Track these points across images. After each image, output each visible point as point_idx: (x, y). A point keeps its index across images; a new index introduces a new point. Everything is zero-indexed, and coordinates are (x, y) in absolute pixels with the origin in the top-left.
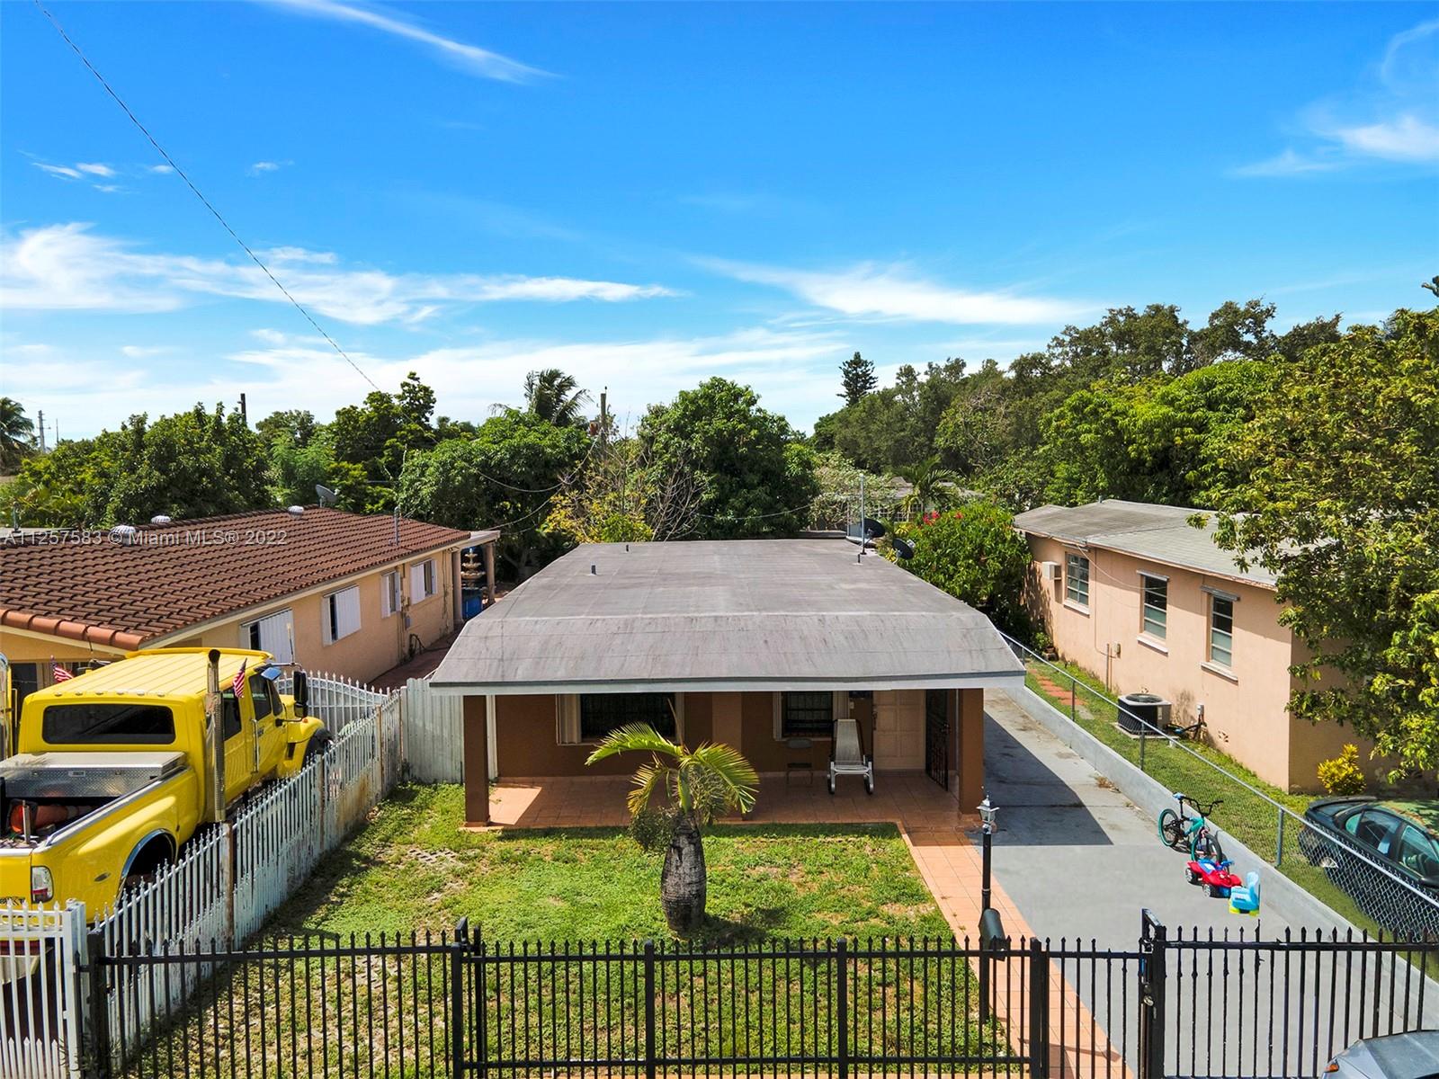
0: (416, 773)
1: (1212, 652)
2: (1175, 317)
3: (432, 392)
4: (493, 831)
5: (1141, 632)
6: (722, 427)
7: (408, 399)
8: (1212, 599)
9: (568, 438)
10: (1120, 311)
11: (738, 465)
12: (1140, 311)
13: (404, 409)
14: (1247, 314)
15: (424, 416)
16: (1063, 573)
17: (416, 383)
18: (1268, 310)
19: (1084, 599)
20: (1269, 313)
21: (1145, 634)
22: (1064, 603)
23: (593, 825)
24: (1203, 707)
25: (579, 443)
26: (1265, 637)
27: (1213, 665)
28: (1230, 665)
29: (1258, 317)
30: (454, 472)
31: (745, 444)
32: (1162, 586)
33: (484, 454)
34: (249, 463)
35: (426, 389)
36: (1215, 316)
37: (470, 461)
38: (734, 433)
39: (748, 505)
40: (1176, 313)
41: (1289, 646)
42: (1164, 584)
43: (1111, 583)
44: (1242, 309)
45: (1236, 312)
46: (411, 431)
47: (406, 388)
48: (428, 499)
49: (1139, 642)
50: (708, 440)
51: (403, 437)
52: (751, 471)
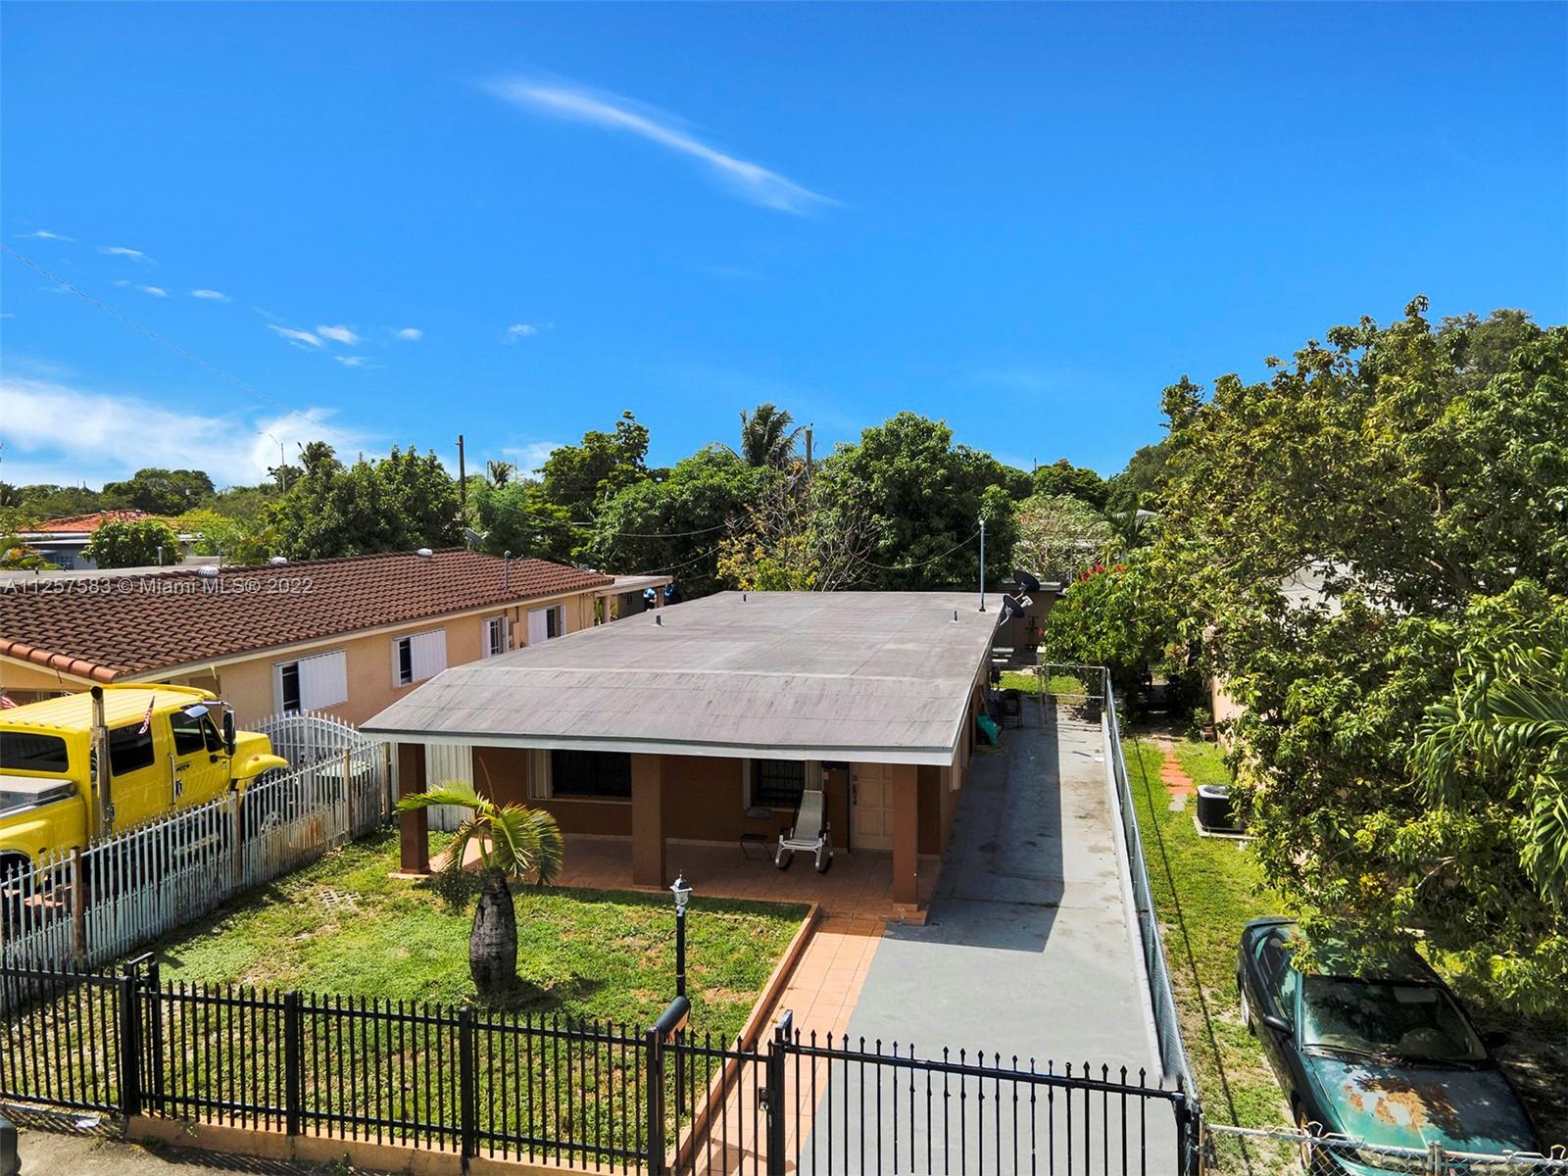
6: (905, 467)
7: (623, 439)
11: (924, 509)
13: (619, 449)
15: (638, 456)
17: (631, 423)
30: (635, 514)
31: (930, 486)
33: (669, 496)
35: (639, 429)
37: (653, 503)
38: (919, 473)
39: (931, 551)
47: (622, 428)
50: (888, 481)
52: (939, 514)
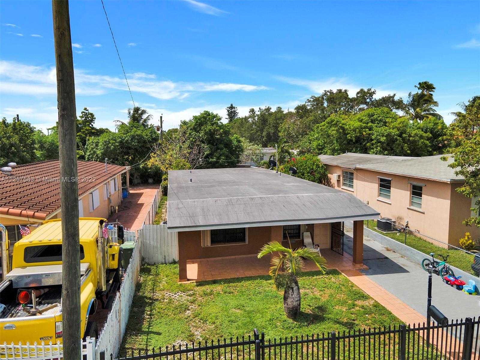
0: (147, 261)
1: (412, 203)
2: (347, 93)
3: (94, 115)
4: (193, 283)
5: (378, 197)
6: (210, 128)
7: (84, 118)
8: (412, 185)
9: (151, 132)
10: (328, 91)
12: (335, 91)
13: (83, 121)
14: (368, 93)
15: (91, 124)
16: (341, 178)
17: (87, 112)
18: (374, 92)
19: (351, 186)
20: (374, 93)
21: (380, 197)
22: (342, 187)
23: (230, 278)
24: (408, 221)
25: (155, 134)
26: (438, 198)
27: (412, 207)
28: (421, 208)
29: (372, 94)
30: (110, 145)
31: (219, 134)
32: (389, 182)
33: (120, 138)
34: (29, 142)
35: (91, 114)
36: (358, 93)
37: (115, 140)
38: (215, 130)
39: (221, 155)
40: (347, 92)
41: (450, 201)
42: (390, 181)
43: (364, 180)
44: (366, 91)
45: (364, 92)
46: (87, 130)
47: (83, 114)
48: (100, 155)
49: (378, 200)
50: (206, 133)
51: (84, 132)
52: (221, 143)
